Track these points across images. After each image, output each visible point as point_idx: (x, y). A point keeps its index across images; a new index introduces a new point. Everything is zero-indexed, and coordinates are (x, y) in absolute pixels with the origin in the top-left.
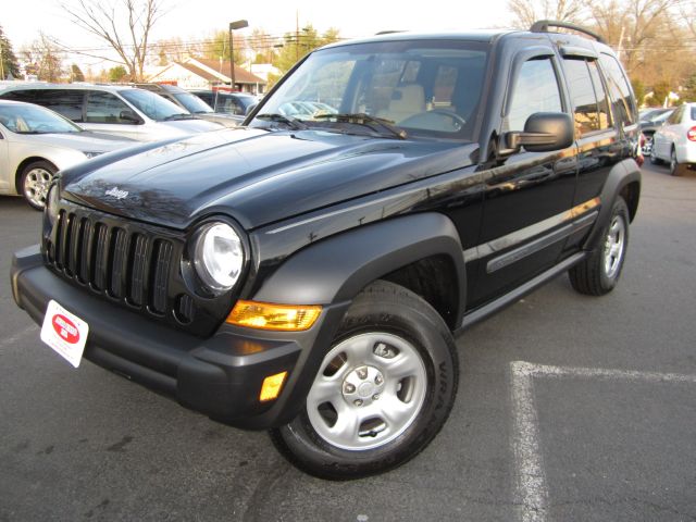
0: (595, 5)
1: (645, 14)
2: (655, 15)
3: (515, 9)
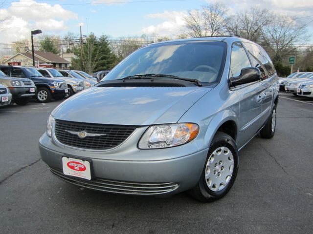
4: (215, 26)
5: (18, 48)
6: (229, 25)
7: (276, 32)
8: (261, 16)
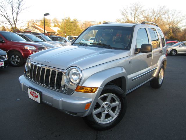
0: (143, 15)
1: (156, 17)
2: (159, 18)
3: (123, 15)
4: (136, 15)
5: (28, 23)
6: (144, 14)
7: (169, 18)
8: (162, 9)
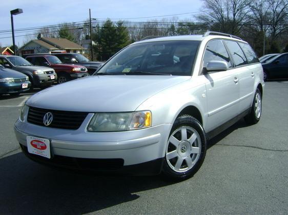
1: (277, 9)
4: (237, 7)
6: (252, 4)
